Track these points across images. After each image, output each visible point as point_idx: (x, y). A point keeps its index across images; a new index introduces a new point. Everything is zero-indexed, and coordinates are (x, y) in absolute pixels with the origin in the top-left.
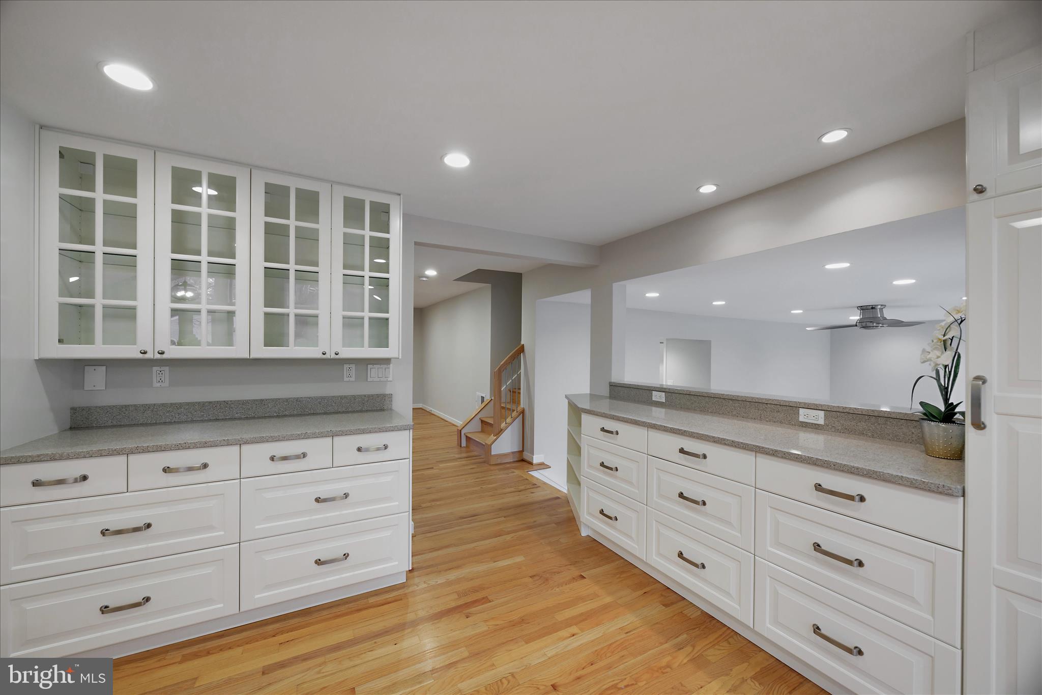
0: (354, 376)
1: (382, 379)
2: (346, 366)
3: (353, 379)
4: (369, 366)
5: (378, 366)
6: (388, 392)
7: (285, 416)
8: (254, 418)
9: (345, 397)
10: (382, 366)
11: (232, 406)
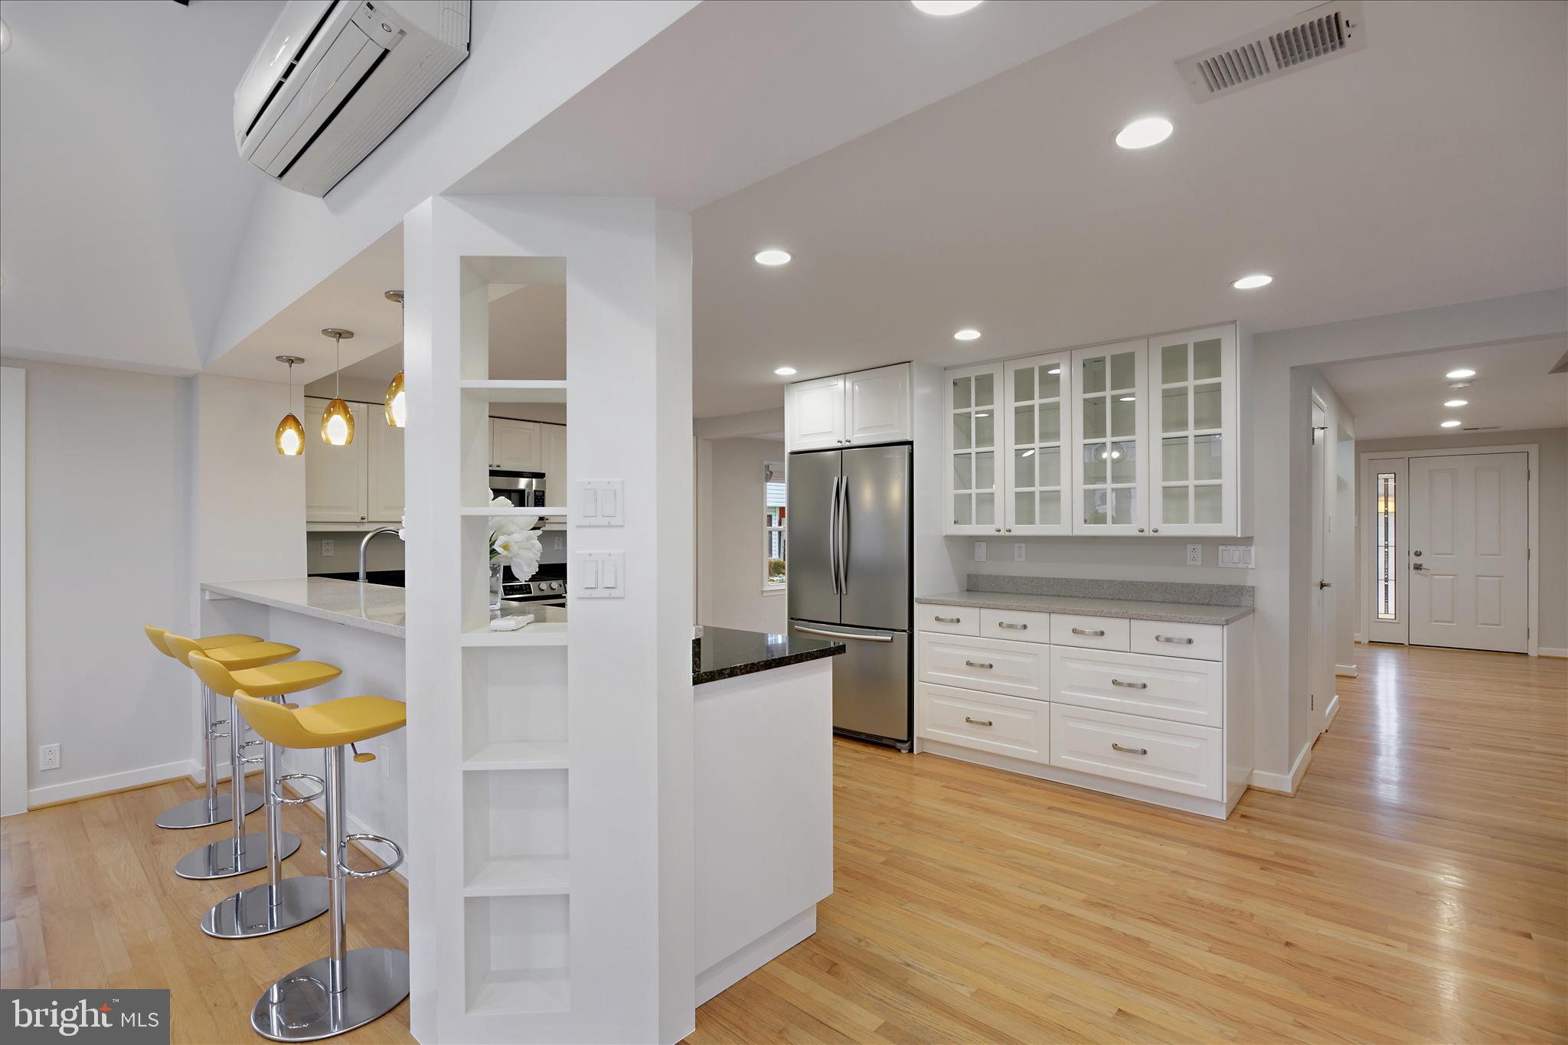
0: (1200, 559)
1: (1239, 566)
2: (1190, 547)
3: (1199, 563)
4: (1221, 548)
5: (1234, 548)
6: (1249, 583)
7: (1120, 599)
8: (1090, 598)
9: (1188, 585)
10: (1240, 548)
11: (1072, 583)
